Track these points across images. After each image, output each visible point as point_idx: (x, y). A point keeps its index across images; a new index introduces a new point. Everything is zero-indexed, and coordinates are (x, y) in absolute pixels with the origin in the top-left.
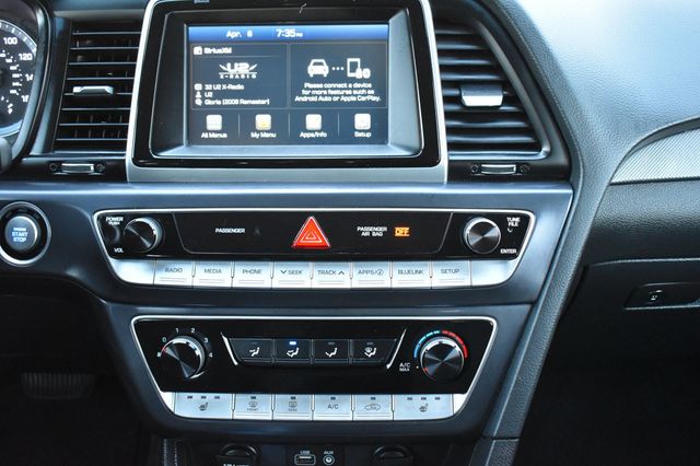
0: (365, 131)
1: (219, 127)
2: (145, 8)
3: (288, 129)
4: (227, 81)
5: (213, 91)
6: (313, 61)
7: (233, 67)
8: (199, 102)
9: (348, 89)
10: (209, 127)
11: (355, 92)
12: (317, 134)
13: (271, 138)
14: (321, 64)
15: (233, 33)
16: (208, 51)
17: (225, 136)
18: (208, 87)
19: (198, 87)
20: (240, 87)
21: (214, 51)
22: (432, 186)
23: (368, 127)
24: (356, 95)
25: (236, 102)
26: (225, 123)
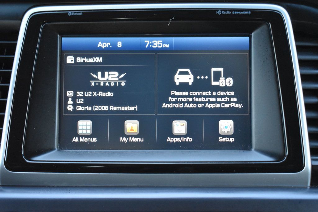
0: (229, 136)
1: (89, 132)
2: (21, 19)
4: (98, 88)
5: (84, 97)
6: (179, 70)
7: (103, 76)
8: (70, 108)
9: (212, 96)
10: (80, 132)
11: (219, 100)
12: (184, 139)
13: (138, 143)
14: (187, 73)
15: (103, 43)
16: (80, 60)
17: (95, 140)
18: (80, 94)
19: (70, 93)
20: (110, 94)
21: (86, 60)
23: (232, 132)
24: (220, 103)
25: (106, 108)
26: (94, 127)
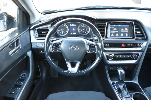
0: (127, 35)
2: (106, 23)
3: (120, 35)
4: (114, 30)
8: (111, 32)
9: (125, 31)
12: (122, 36)
14: (123, 29)
15: (114, 25)
19: (111, 31)
22: (133, 41)
26: (113, 34)
